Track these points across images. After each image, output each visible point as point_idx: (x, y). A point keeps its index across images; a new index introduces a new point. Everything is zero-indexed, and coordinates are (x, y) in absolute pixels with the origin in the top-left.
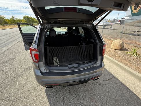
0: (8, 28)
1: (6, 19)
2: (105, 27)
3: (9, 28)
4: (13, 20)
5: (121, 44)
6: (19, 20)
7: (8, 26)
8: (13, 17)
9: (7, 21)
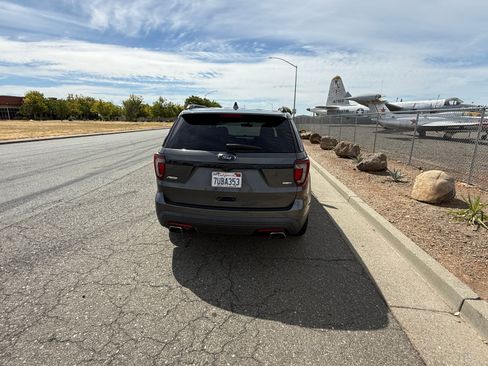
0: (144, 128)
1: (144, 106)
2: (455, 136)
3: (147, 128)
4: (161, 107)
5: (442, 184)
6: (174, 109)
7: (145, 123)
8: (161, 100)
9: (146, 110)
